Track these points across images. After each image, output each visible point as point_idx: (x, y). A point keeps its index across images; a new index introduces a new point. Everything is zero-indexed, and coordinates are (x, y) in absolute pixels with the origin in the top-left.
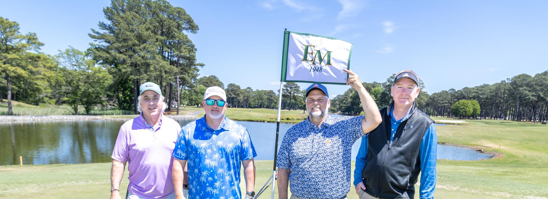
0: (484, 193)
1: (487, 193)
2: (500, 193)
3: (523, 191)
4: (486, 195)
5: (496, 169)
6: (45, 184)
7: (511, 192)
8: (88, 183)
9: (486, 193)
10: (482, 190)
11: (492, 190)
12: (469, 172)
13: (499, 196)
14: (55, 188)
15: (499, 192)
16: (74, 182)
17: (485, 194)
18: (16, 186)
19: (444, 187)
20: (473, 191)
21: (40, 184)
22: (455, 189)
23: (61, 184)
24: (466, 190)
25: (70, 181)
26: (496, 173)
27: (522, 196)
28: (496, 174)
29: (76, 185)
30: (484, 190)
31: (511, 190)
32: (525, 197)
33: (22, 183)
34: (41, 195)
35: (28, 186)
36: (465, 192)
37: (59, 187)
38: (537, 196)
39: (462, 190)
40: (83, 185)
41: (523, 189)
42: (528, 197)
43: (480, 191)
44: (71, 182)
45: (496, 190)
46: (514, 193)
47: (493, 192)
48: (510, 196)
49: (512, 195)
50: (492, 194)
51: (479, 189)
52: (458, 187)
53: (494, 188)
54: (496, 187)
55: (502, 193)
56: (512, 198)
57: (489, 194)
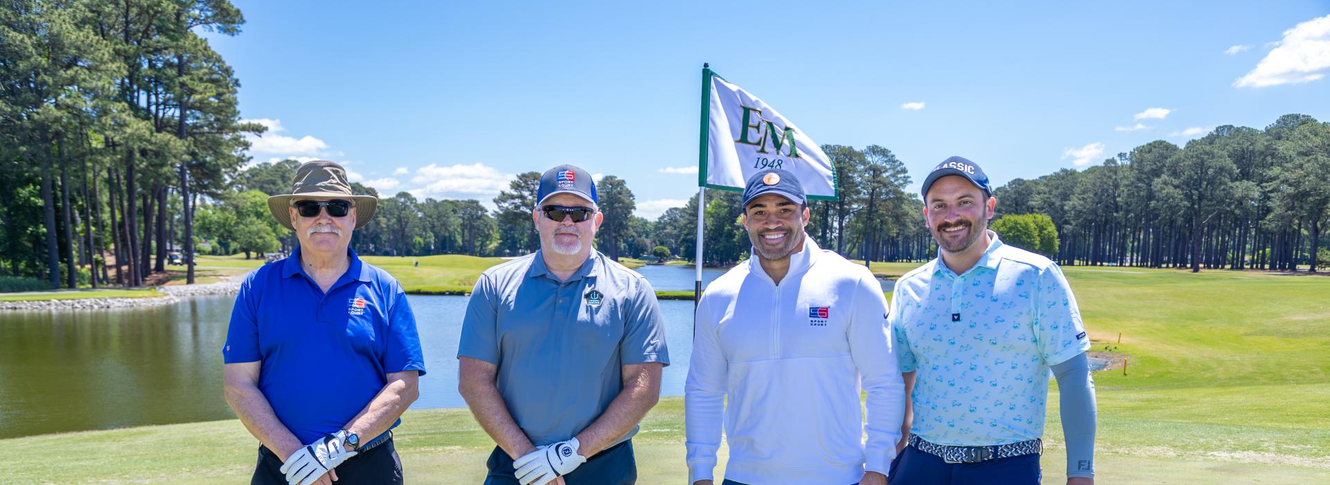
0: (1114, 450)
1: (1121, 451)
2: (1151, 448)
3: (1201, 440)
4: (1121, 456)
5: (1122, 395)
7: (1175, 444)
10: (1109, 444)
11: (1131, 443)
13: (1150, 456)
15: (1148, 446)
17: (1117, 453)
26: (1127, 404)
28: (1127, 409)
30: (1113, 443)
31: (1174, 440)
32: (1209, 453)
38: (1235, 450)
41: (1202, 437)
42: (1215, 453)
43: (1104, 448)
45: (1141, 443)
46: (1184, 447)
47: (1135, 448)
48: (1175, 455)
49: (1179, 452)
50: (1133, 453)
51: (1101, 443)
52: (1051, 440)
53: (1135, 438)
54: (1139, 436)
55: (1156, 449)
56: (1180, 458)
57: (1126, 452)
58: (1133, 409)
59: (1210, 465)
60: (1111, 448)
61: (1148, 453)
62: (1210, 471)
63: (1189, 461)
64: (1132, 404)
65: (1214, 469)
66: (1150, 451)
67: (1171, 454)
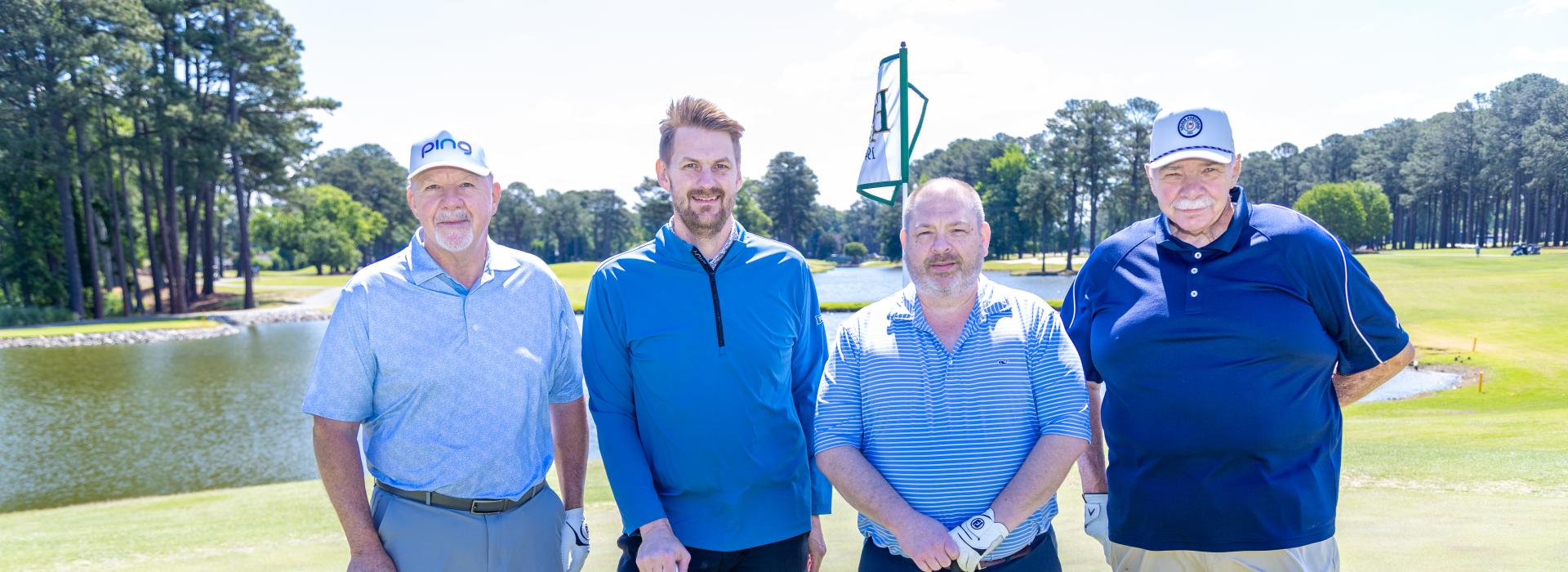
0: (1448, 487)
1: (1458, 487)
2: (1497, 483)
4: (1457, 494)
7: (1530, 477)
9: (1453, 486)
10: (1442, 479)
11: (1472, 478)
13: (1497, 493)
15: (1495, 480)
17: (1453, 490)
20: (1414, 484)
24: (1392, 482)
30: (1448, 479)
31: (1530, 472)
36: (1390, 490)
39: (1379, 484)
43: (1436, 484)
45: (1485, 477)
46: (1540, 482)
47: (1476, 483)
48: (1528, 491)
49: (1535, 487)
50: (1473, 489)
51: (1431, 478)
53: (1477, 472)
54: (1484, 469)
55: (1505, 484)
56: (1536, 494)
57: (1465, 488)
58: (1484, 437)
60: (1445, 485)
61: (1493, 489)
63: (1546, 498)
66: (1496, 487)
67: (1525, 489)
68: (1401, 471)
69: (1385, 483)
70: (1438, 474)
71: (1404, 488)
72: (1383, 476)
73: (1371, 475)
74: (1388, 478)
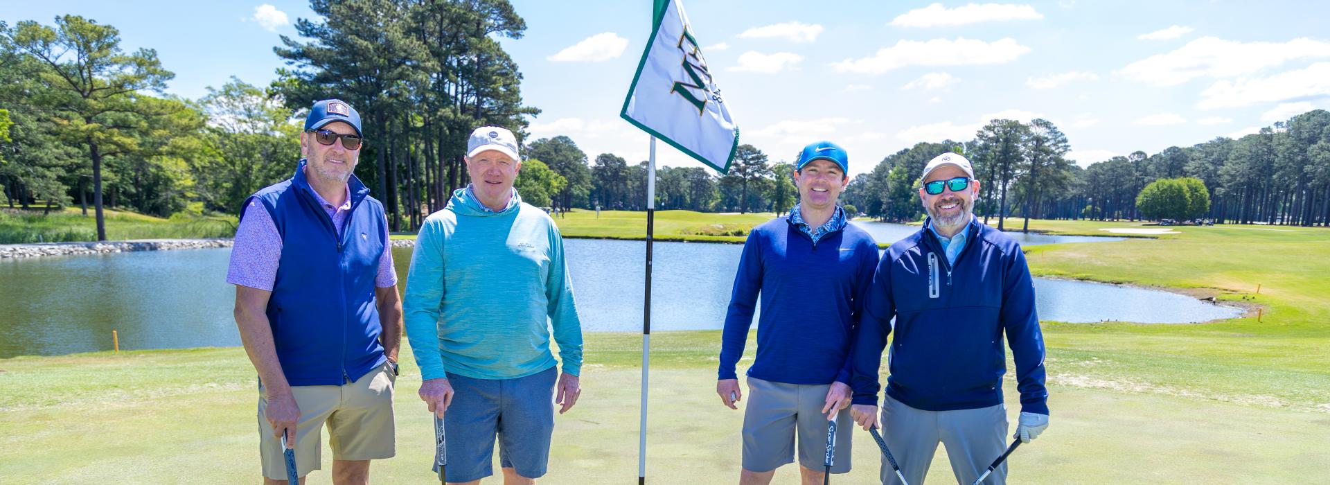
0: (1213, 397)
1: (1221, 398)
2: (1254, 397)
3: (1313, 391)
4: (1219, 403)
5: (1247, 341)
6: (146, 389)
7: (1282, 394)
8: (247, 386)
9: (1217, 396)
10: (1209, 390)
11: (1234, 391)
12: (1179, 349)
13: (1252, 405)
14: (167, 398)
15: (1252, 394)
16: (214, 385)
17: (1216, 399)
18: (79, 395)
19: (1112, 384)
20: (1185, 393)
21: (133, 390)
22: (1138, 389)
23: (182, 388)
24: (1167, 390)
25: (204, 383)
27: (1310, 403)
29: (219, 390)
30: (1214, 390)
31: (1282, 389)
32: (1319, 405)
33: (91, 388)
34: (134, 414)
35: (105, 393)
36: (1165, 396)
37: (177, 396)
39: (1157, 390)
40: (235, 392)
41: (1314, 388)
43: (1203, 393)
44: (206, 384)
45: (1245, 391)
46: (1290, 398)
47: (1237, 395)
48: (1280, 405)
49: (1285, 402)
50: (1233, 400)
51: (1200, 389)
52: (1147, 384)
53: (1238, 386)
54: (1245, 383)
55: (1260, 397)
56: (1286, 408)
57: (1226, 399)
58: (1253, 356)
59: (1318, 417)
60: (1210, 395)
61: (1250, 401)
62: (1316, 424)
63: (1294, 412)
64: (1254, 351)
65: (1322, 422)
66: (1252, 400)
67: (1276, 403)
68: (1177, 381)
69: (1161, 390)
70: (1206, 385)
71: (1176, 395)
72: (1161, 384)
73: (1152, 383)
74: (1164, 386)
